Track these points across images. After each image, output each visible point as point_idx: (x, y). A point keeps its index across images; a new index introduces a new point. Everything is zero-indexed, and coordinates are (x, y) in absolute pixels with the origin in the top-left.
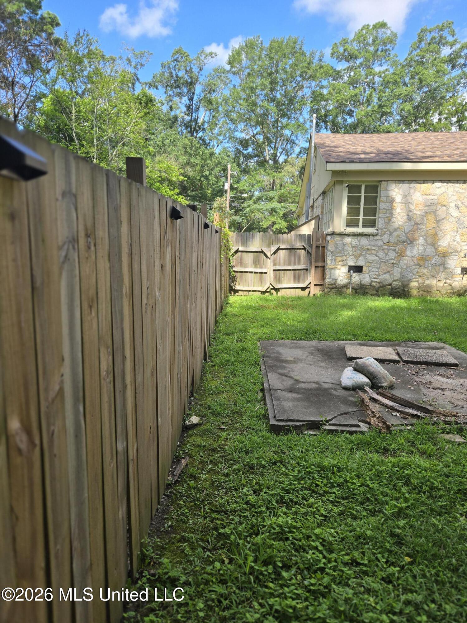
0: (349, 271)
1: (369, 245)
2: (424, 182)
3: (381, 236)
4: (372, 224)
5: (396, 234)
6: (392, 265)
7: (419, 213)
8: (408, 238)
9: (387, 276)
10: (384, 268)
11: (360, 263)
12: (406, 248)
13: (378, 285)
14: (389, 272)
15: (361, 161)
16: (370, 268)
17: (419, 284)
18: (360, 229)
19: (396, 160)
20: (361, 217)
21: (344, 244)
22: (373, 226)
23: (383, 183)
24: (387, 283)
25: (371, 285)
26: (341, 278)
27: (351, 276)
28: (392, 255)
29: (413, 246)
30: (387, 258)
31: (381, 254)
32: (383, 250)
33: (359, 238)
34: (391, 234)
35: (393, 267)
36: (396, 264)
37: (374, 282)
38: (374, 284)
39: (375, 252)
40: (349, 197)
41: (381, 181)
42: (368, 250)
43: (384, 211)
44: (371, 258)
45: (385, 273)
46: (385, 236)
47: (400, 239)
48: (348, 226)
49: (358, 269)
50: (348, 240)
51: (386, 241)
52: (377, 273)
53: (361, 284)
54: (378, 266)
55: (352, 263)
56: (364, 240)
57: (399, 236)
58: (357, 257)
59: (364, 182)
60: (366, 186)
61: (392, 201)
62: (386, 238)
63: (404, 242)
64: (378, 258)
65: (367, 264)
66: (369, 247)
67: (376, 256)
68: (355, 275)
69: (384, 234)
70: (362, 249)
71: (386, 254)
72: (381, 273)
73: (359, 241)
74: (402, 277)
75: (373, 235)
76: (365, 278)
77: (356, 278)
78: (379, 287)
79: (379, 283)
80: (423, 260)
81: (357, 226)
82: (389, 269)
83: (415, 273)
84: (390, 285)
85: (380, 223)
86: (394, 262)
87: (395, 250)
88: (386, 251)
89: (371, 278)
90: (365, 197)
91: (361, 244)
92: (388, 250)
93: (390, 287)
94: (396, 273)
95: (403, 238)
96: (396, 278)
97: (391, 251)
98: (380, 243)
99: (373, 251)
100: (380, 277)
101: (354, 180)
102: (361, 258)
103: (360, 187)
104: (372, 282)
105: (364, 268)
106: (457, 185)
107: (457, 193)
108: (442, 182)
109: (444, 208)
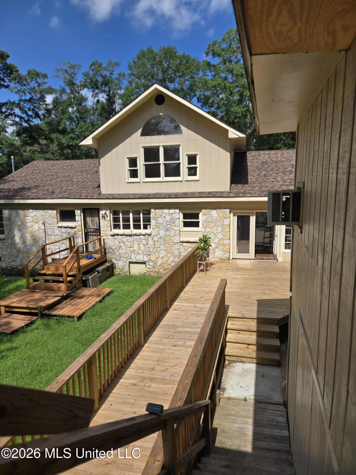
1: (2, 245)
2: (24, 209)
3: (7, 239)
5: (14, 239)
6: (15, 257)
7: (24, 227)
8: (20, 241)
9: (14, 263)
10: (12, 258)
12: (21, 247)
13: (10, 268)
14: (15, 261)
16: (4, 258)
22: (4, 233)
23: (3, 210)
24: (15, 267)
25: (7, 268)
28: (14, 251)
29: (24, 246)
30: (12, 253)
31: (9, 251)
32: (9, 248)
36: (17, 256)
42: (2, 248)
43: (6, 226)
44: (4, 252)
45: (13, 261)
51: (10, 243)
52: (9, 261)
53: (2, 267)
54: (9, 257)
62: (10, 241)
63: (19, 244)
64: (7, 253)
65: (3, 256)
67: (6, 251)
69: (9, 239)
72: (11, 261)
74: (22, 263)
75: (3, 240)
76: (3, 264)
78: (11, 270)
80: (31, 254)
82: (14, 259)
84: (17, 268)
85: (6, 232)
87: (15, 248)
89: (6, 264)
92: (12, 248)
94: (19, 262)
95: (18, 241)
96: (19, 264)
98: (7, 244)
99: (4, 249)
100: (11, 264)
104: (7, 266)
105: (2, 259)
106: (41, 211)
107: (42, 215)
108: (33, 209)
109: (36, 224)
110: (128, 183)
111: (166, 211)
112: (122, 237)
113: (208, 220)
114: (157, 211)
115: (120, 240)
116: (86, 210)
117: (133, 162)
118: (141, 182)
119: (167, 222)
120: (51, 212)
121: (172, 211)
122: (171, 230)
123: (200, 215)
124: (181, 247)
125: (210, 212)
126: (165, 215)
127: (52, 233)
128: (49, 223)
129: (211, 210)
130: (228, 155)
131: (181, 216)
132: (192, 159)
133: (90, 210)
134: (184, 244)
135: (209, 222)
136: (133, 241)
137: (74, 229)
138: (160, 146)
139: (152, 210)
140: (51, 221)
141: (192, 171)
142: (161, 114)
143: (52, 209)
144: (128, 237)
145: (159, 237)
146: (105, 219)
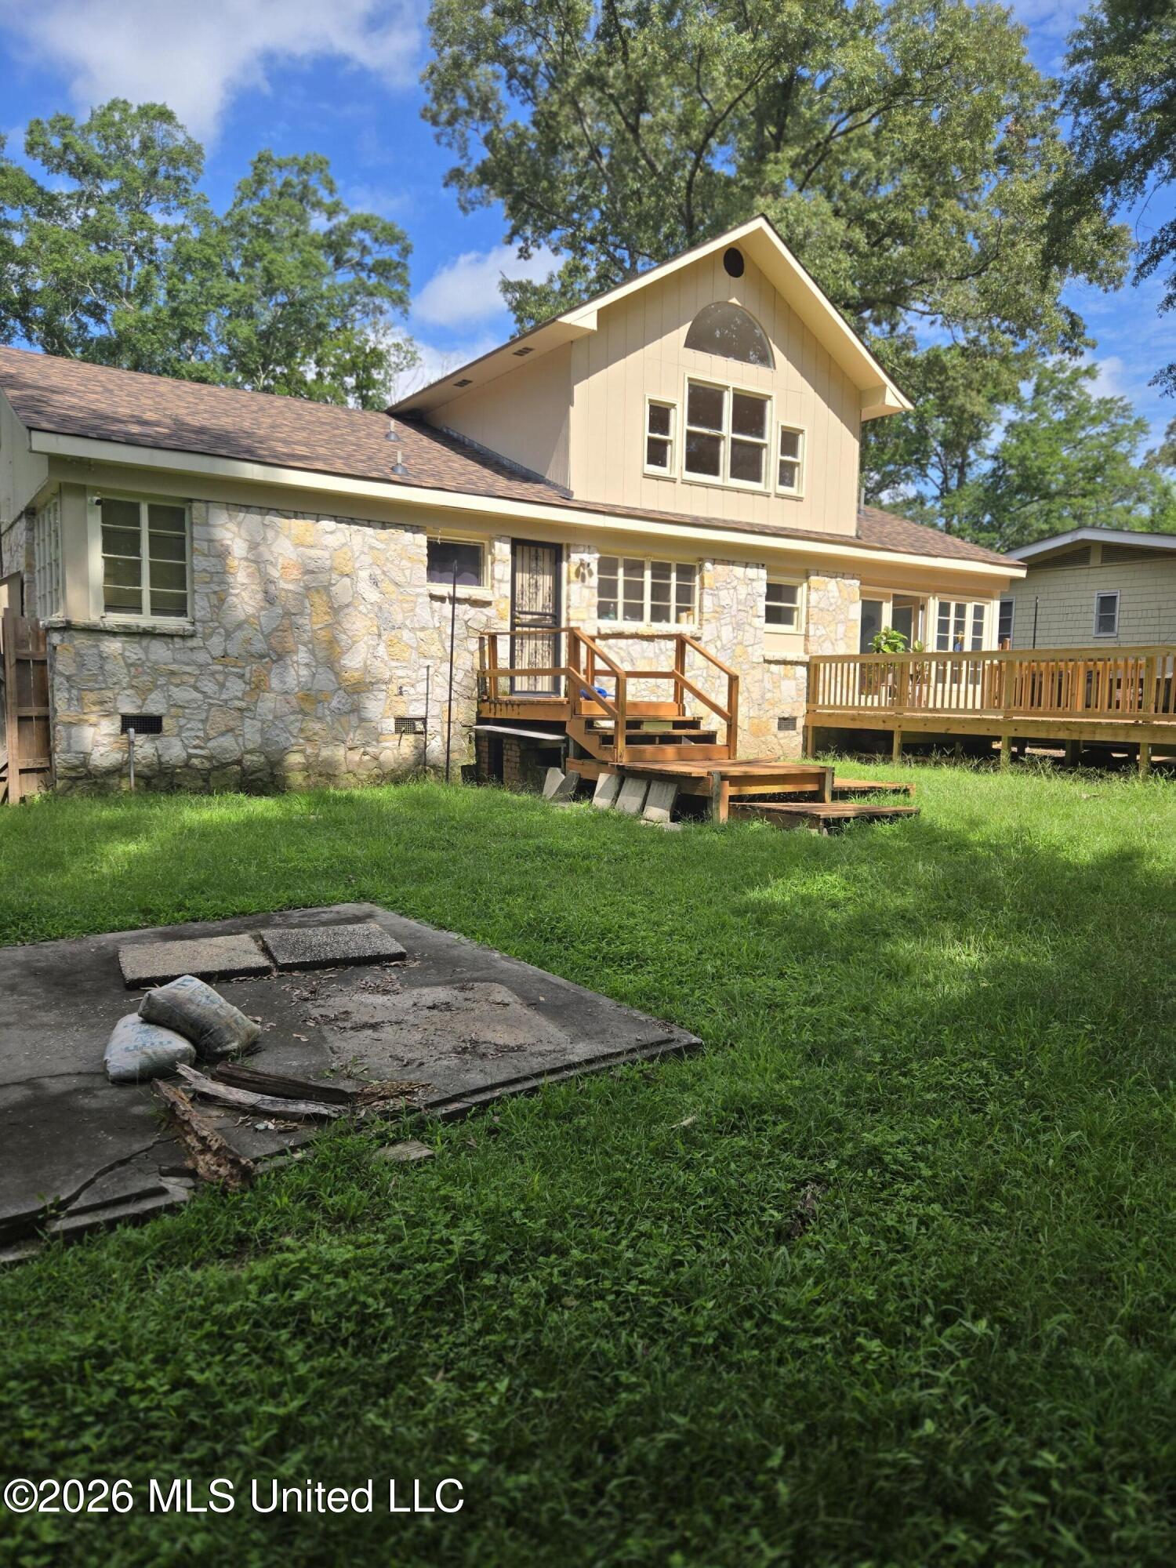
0: (124, 730)
1: (175, 661)
2: (297, 515)
3: (206, 637)
4: (179, 608)
5: (240, 635)
6: (236, 714)
7: (291, 587)
8: (271, 648)
9: (228, 742)
10: (220, 720)
11: (154, 706)
12: (270, 671)
13: (207, 765)
14: (231, 730)
15: (131, 441)
16: (183, 722)
17: (307, 757)
18: (145, 620)
19: (223, 452)
20: (146, 588)
21: (102, 657)
22: (181, 612)
23: (196, 505)
24: (229, 757)
25: (187, 765)
26: (102, 750)
27: (131, 743)
28: (236, 687)
29: (286, 667)
30: (224, 697)
31: (209, 687)
32: (213, 674)
33: (145, 642)
34: (228, 635)
35: (242, 718)
36: (248, 709)
37: (197, 756)
38: (195, 761)
39: (192, 680)
40: (106, 532)
41: (191, 500)
42: (173, 673)
43: (206, 577)
44: (182, 694)
45: (223, 734)
46: (216, 640)
47: (253, 649)
48: (110, 607)
49: (149, 725)
50: (113, 646)
51: (218, 652)
52: (201, 734)
53: (160, 763)
54: (203, 716)
55: (129, 709)
56: (160, 651)
57: (248, 641)
58: (143, 693)
59: (146, 496)
60: (151, 508)
61: (222, 554)
62: (216, 644)
63: (262, 657)
64: (199, 696)
65: (173, 710)
66: (175, 667)
67: (196, 689)
68: (140, 739)
69: (211, 635)
70: (155, 670)
71: (222, 686)
72: (212, 733)
73: (146, 650)
74: (266, 741)
75: (183, 637)
76: (173, 749)
77: (145, 747)
78: (209, 771)
79: (210, 758)
80: (310, 700)
81: (137, 609)
82: (232, 724)
83: (295, 732)
84: (239, 762)
85: (199, 606)
86: (242, 704)
87: (241, 676)
88: (220, 678)
89: (185, 747)
90: (151, 535)
91: (153, 657)
92: (227, 675)
93: (237, 768)
94: (251, 734)
95: (259, 646)
96: (250, 746)
97: (232, 678)
98: (202, 657)
99: (186, 678)
100: (210, 744)
101: (122, 488)
102: (155, 695)
103: (135, 508)
104: (190, 756)
105: (165, 722)
106: (369, 531)
107: (372, 548)
108: (337, 519)
109: (347, 580)
110: (646, 476)
111: (739, 571)
112: (630, 641)
113: (821, 605)
114: (719, 568)
115: (623, 654)
116: (519, 548)
117: (659, 417)
118: (679, 481)
119: (739, 602)
120: (408, 537)
121: (752, 572)
122: (747, 627)
123: (801, 592)
124: (767, 676)
125: (826, 584)
126: (735, 583)
127: (405, 618)
128: (400, 579)
129: (828, 579)
130: (855, 445)
131: (764, 589)
132: (790, 440)
133: (533, 550)
134: (773, 668)
135: (821, 610)
136: (657, 656)
137: (486, 610)
138: (727, 388)
139: (708, 565)
140: (407, 572)
141: (787, 474)
142: (734, 301)
143: (415, 529)
144: (645, 643)
145: (719, 644)
146: (583, 580)
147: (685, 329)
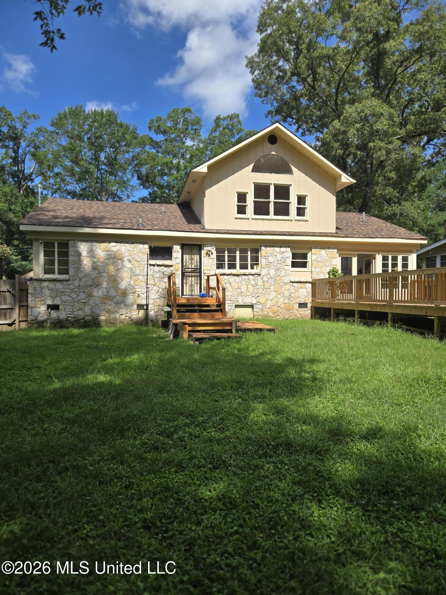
0: (48, 309)
1: (63, 288)
2: (103, 242)
3: (73, 281)
5: (84, 280)
6: (83, 304)
7: (101, 264)
8: (94, 283)
9: (80, 312)
10: (77, 306)
11: (57, 302)
12: (93, 291)
13: (73, 320)
14: (81, 309)
15: (57, 225)
16: (66, 306)
17: (106, 317)
18: (56, 276)
19: (78, 225)
20: (56, 266)
21: (41, 288)
22: (67, 273)
23: (71, 241)
24: (80, 317)
25: (67, 320)
26: (41, 315)
27: (50, 313)
28: (82, 296)
29: (99, 289)
30: (79, 299)
31: (74, 296)
32: (75, 292)
33: (54, 283)
34: (80, 280)
35: (85, 305)
36: (86, 302)
37: (70, 317)
38: (69, 318)
39: (68, 294)
40: (45, 251)
41: (69, 240)
42: (63, 292)
43: (73, 263)
44: (65, 298)
45: (78, 310)
46: (76, 281)
47: (88, 284)
48: (45, 273)
49: (55, 307)
50: (46, 284)
51: (77, 285)
52: (71, 310)
53: (59, 319)
54: (72, 305)
55: (49, 302)
56: (58, 285)
57: (86, 281)
58: (54, 298)
59: (56, 240)
60: (58, 243)
61: (79, 255)
62: (76, 283)
63: (91, 286)
64: (71, 299)
65: (63, 303)
66: (63, 290)
67: (70, 296)
68: (53, 312)
69: (75, 280)
70: (57, 291)
71: (78, 295)
72: (75, 310)
73: (55, 285)
74: (92, 312)
75: (66, 281)
76: (62, 314)
77: (54, 314)
78: (74, 322)
79: (74, 318)
80: (107, 298)
81: (54, 273)
82: (81, 307)
83: (102, 309)
84: (83, 319)
85: (71, 271)
86: (85, 301)
87: (84, 292)
88: (77, 293)
89: (67, 314)
90: (58, 251)
91: (56, 287)
92: (80, 292)
93: (83, 321)
94: (87, 310)
95: (90, 283)
96: (87, 314)
97: (81, 293)
98: (72, 287)
99: (66, 293)
100: (74, 313)
101: (49, 238)
102: (58, 299)
103: (54, 243)
104: (68, 317)
105: (61, 307)
106: (128, 245)
107: (128, 250)
108: (116, 242)
109: (120, 261)
110: (236, 218)
111: (277, 249)
112: (229, 277)
113: (318, 260)
114: (268, 249)
115: (226, 281)
116: (184, 247)
117: (242, 197)
118: (250, 219)
119: (277, 261)
120: (141, 246)
121: (283, 249)
122: (282, 270)
123: (309, 255)
124: (292, 288)
125: (320, 252)
126: (276, 254)
127: (140, 272)
128: (139, 260)
129: (320, 250)
130: (334, 198)
131: (290, 255)
132: (301, 200)
133: (190, 247)
134: (295, 284)
135: (318, 262)
136: (241, 282)
137: (171, 268)
138: (271, 184)
139: (263, 248)
140: (141, 257)
141: (301, 212)
142: (273, 153)
143: (144, 243)
144: (236, 277)
145: (269, 276)
146: (209, 256)
147: (251, 166)
